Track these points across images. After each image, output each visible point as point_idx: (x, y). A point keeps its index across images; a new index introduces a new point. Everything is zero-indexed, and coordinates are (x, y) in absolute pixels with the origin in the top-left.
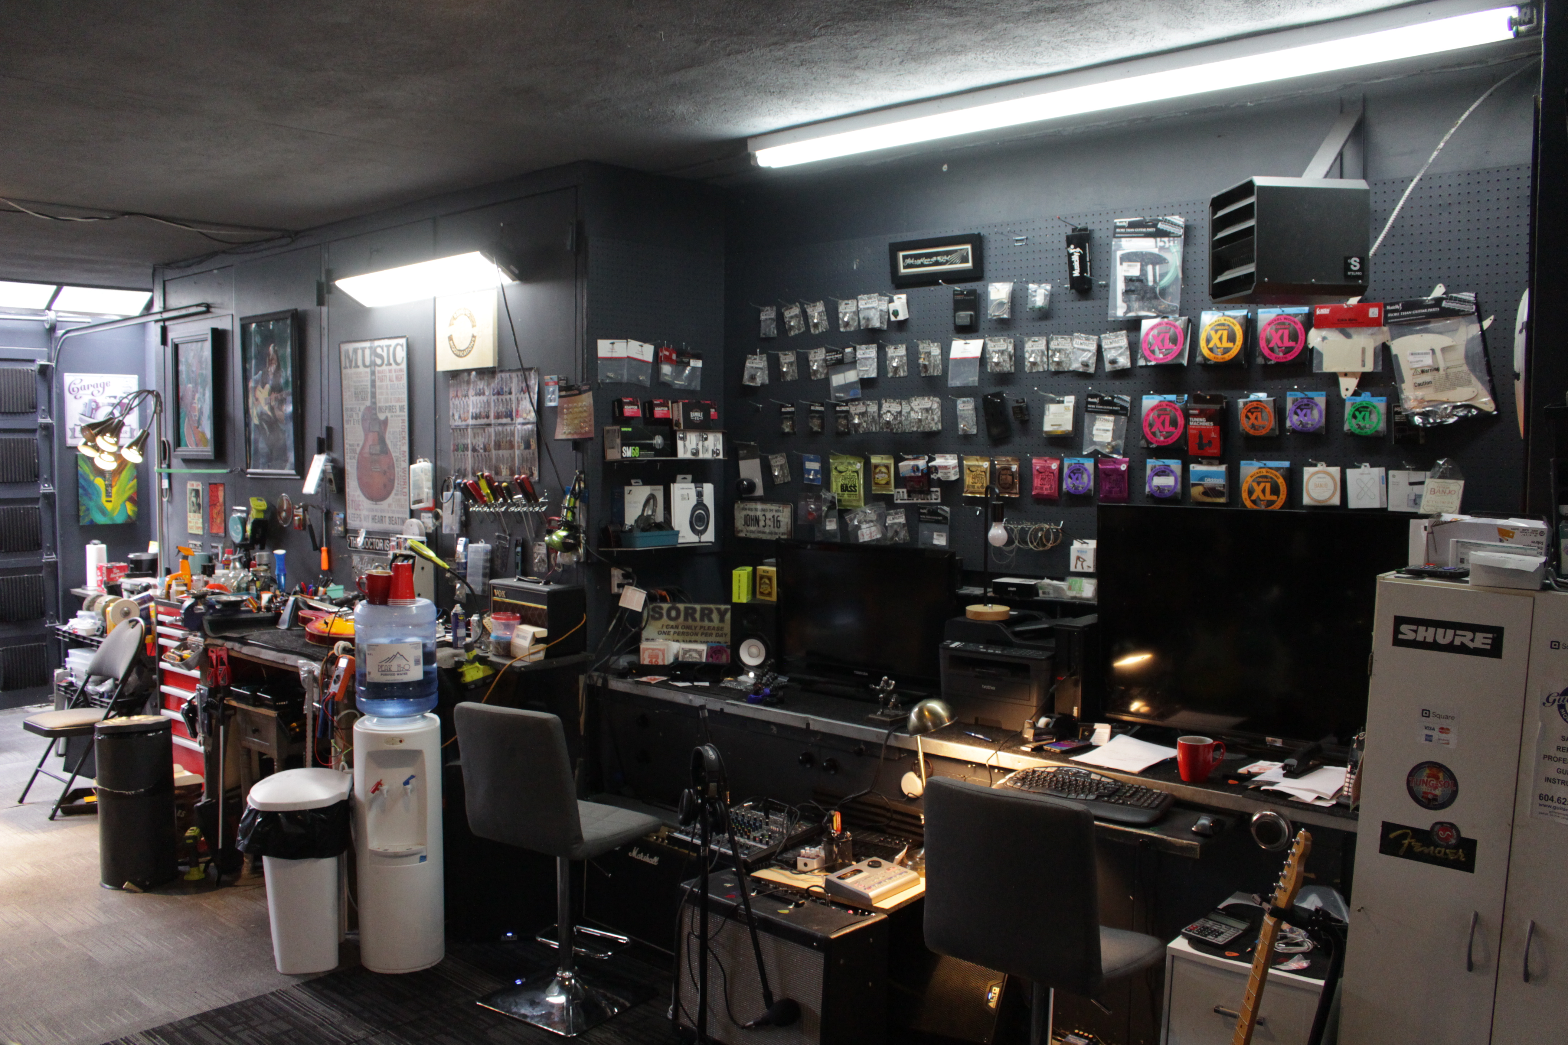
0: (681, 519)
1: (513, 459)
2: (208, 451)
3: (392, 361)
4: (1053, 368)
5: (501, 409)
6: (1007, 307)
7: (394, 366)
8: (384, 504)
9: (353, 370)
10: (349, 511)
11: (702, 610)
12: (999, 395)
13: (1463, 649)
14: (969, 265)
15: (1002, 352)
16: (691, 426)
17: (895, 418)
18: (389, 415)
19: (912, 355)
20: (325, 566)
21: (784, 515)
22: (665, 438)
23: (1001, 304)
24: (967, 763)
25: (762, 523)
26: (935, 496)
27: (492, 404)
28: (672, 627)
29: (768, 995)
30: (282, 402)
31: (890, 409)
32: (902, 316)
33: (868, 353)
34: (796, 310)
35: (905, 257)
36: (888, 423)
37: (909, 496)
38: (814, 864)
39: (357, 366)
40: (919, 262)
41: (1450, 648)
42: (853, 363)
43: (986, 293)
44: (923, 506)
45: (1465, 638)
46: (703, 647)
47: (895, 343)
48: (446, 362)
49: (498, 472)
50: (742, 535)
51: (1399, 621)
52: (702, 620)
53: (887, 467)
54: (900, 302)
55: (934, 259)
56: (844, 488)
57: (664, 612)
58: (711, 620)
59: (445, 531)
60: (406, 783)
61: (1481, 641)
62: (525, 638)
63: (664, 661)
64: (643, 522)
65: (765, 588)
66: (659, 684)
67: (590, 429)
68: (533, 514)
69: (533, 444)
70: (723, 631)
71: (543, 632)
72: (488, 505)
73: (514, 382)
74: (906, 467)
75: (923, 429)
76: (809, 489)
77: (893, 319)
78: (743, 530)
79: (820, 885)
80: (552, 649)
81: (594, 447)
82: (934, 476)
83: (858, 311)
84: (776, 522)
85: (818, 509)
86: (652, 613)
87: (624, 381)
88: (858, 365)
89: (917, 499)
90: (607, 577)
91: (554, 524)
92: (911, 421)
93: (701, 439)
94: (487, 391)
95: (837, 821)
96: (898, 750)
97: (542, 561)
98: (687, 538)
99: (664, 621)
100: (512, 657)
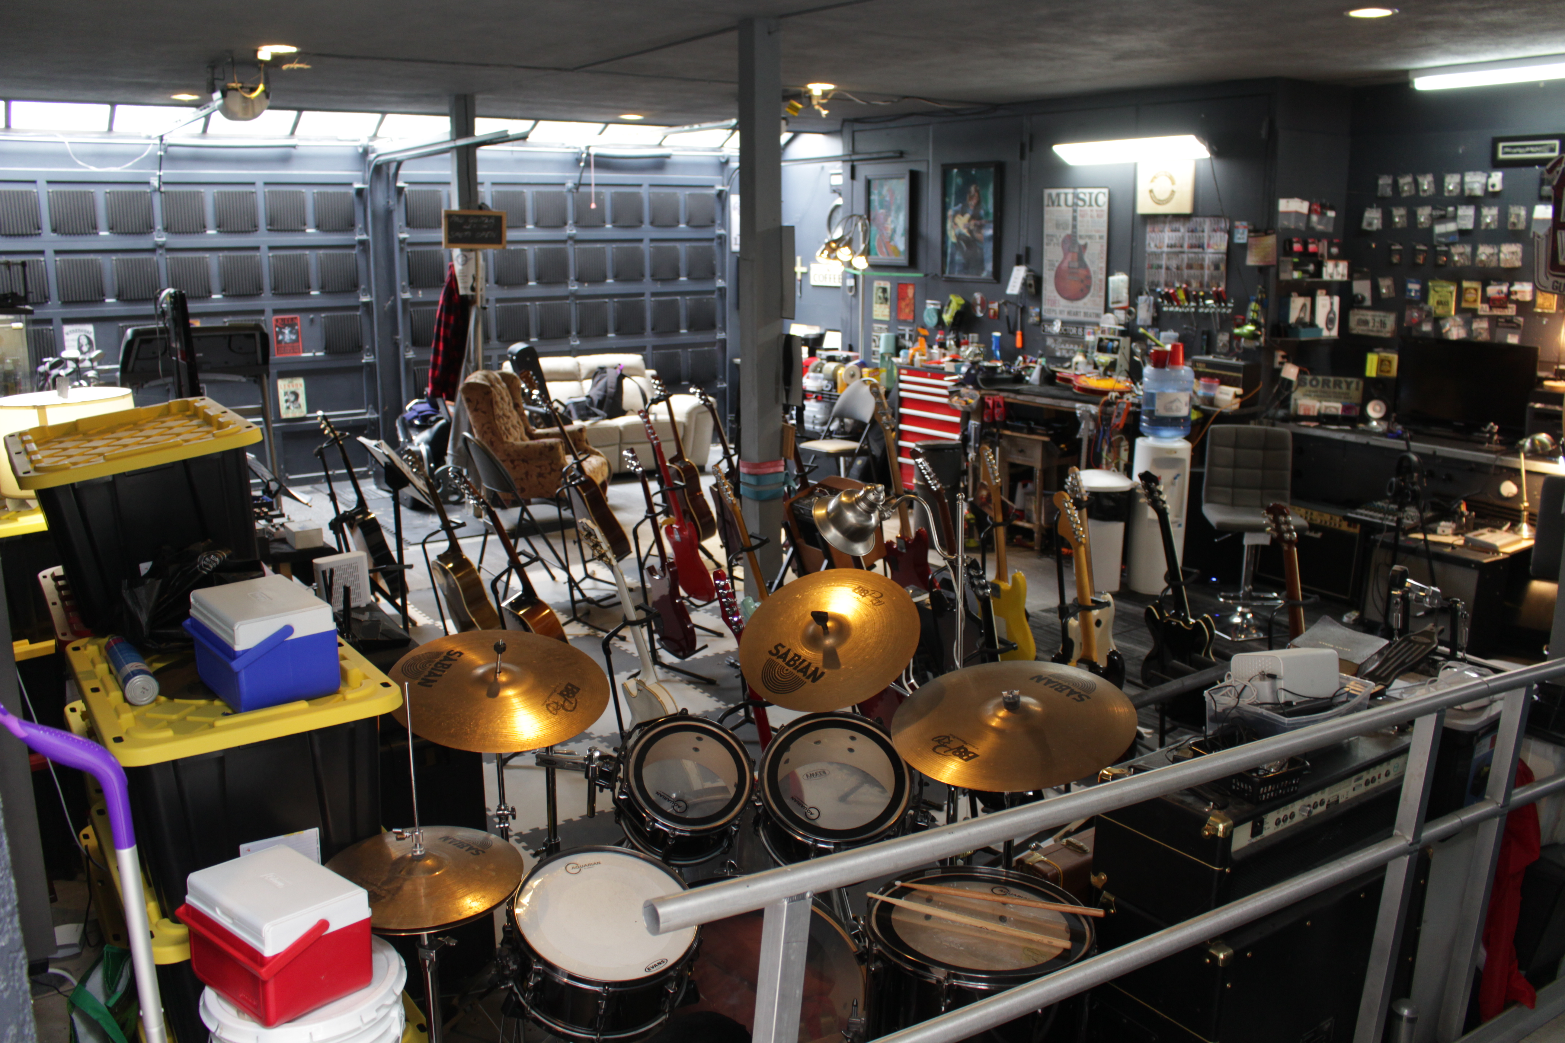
0: (1321, 320)
1: (1202, 276)
2: (903, 260)
3: (1093, 203)
5: (1194, 242)
7: (1095, 207)
8: (1080, 303)
9: (1055, 208)
10: (1045, 307)
11: (1335, 381)
14: (1556, 155)
16: (1331, 257)
17: (1488, 257)
18: (1088, 241)
19: (1503, 216)
20: (1019, 344)
21: (1390, 320)
22: (1315, 265)
25: (1371, 324)
26: (1511, 310)
27: (1186, 239)
28: (1313, 391)
30: (980, 227)
31: (1484, 252)
32: (1498, 188)
33: (1466, 212)
34: (1408, 179)
35: (1503, 147)
36: (1482, 261)
37: (1490, 310)
38: (1449, 531)
39: (1059, 205)
40: (1514, 150)
42: (1454, 218)
44: (1500, 317)
46: (1339, 406)
47: (1490, 206)
48: (1145, 206)
49: (1188, 284)
50: (1354, 332)
52: (1334, 386)
53: (1476, 290)
54: (1496, 178)
55: (1527, 149)
56: (1439, 303)
57: (1308, 382)
58: (1340, 387)
59: (1139, 322)
60: (1175, 478)
62: (1227, 394)
63: (1314, 413)
64: (1300, 321)
65: (1385, 368)
66: (1315, 427)
67: (1272, 259)
68: (1220, 314)
69: (1223, 267)
70: (1356, 395)
71: (1239, 391)
72: (1180, 307)
73: (1207, 224)
74: (1493, 290)
75: (1508, 265)
76: (1412, 303)
77: (1490, 189)
78: (1356, 328)
79: (1459, 541)
80: (1245, 401)
81: (1272, 271)
82: (1513, 297)
83: (1462, 183)
84: (1383, 324)
85: (1420, 316)
86: (1301, 382)
87: (1292, 227)
88: (1458, 220)
89: (1497, 312)
90: (1272, 357)
91: (1239, 321)
92: (1499, 260)
93: (1336, 266)
94: (1182, 230)
95: (1463, 508)
96: (1501, 468)
97: (1224, 345)
98: (1325, 333)
99: (1308, 387)
100: (1217, 407)
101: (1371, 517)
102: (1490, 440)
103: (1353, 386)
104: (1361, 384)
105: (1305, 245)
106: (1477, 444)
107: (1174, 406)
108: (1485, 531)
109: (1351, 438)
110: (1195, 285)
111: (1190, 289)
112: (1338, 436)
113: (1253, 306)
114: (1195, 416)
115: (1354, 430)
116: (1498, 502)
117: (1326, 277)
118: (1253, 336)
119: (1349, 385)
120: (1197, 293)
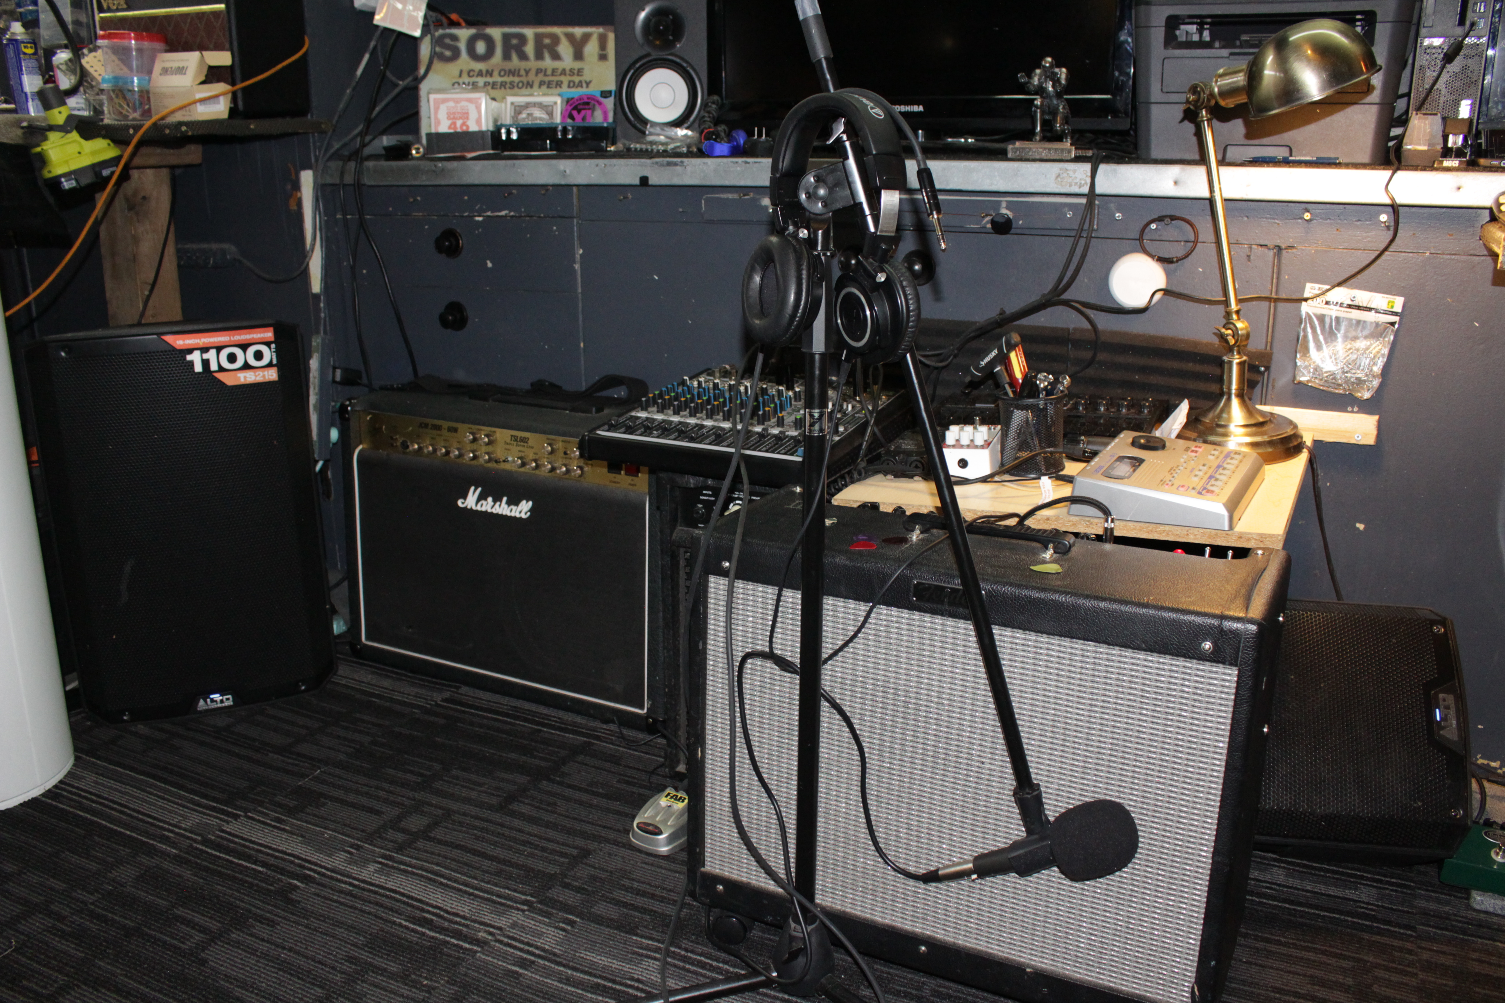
11: (538, 38)
28: (480, 74)
29: (1028, 795)
38: (990, 462)
46: (554, 100)
52: (539, 56)
57: (462, 46)
58: (556, 56)
63: (481, 126)
66: (481, 160)
70: (600, 68)
71: (223, 58)
80: (245, 90)
86: (440, 41)
95: (1017, 366)
100: (152, 113)
101: (682, 432)
103: (591, 48)
115: (605, 155)
119: (578, 43)
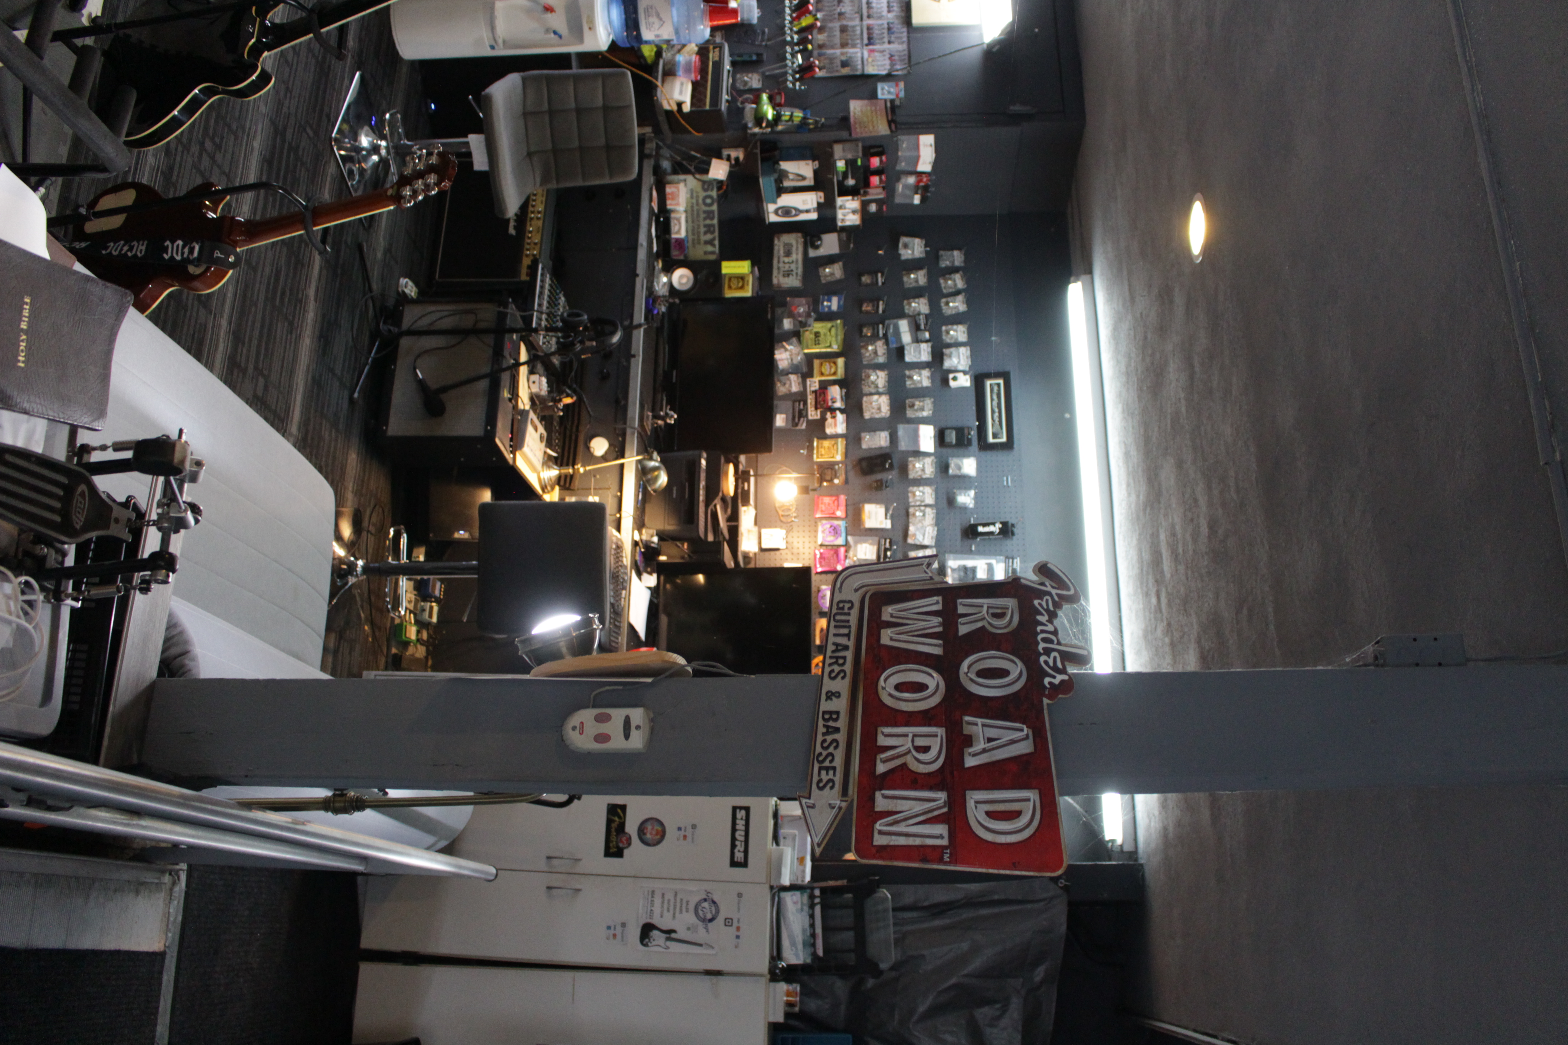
0: (786, 200)
1: (832, 47)
4: (911, 510)
5: (876, 32)
6: (957, 472)
11: (713, 226)
12: (891, 466)
13: (733, 846)
14: (991, 440)
15: (923, 470)
16: (865, 205)
17: (873, 383)
19: (922, 393)
21: (793, 282)
22: (853, 187)
23: (959, 468)
24: (621, 490)
25: (786, 260)
26: (813, 414)
27: (880, 22)
28: (697, 201)
29: (445, 389)
31: (880, 378)
32: (953, 384)
33: (924, 353)
34: (960, 284)
35: (999, 385)
36: (869, 377)
37: (813, 392)
38: (535, 389)
40: (995, 397)
41: (733, 839)
42: (917, 340)
43: (968, 456)
44: (805, 403)
45: (740, 847)
46: (683, 234)
47: (932, 378)
49: (821, 30)
50: (776, 242)
51: (747, 809)
52: (705, 226)
53: (835, 374)
54: (964, 381)
55: (996, 410)
56: (817, 334)
57: (709, 193)
58: (705, 233)
60: (555, 33)
61: (739, 856)
62: (681, 92)
63: (670, 205)
64: (783, 175)
65: (734, 284)
66: (651, 209)
67: (858, 132)
68: (786, 73)
69: (845, 71)
70: (698, 253)
71: (687, 108)
72: (791, 23)
73: (899, 47)
74: (835, 392)
75: (864, 405)
76: (815, 304)
77: (951, 376)
78: (780, 243)
79: (524, 403)
80: (674, 117)
81: (844, 134)
82: (828, 415)
83: (958, 345)
84: (787, 274)
85: (800, 315)
86: (707, 185)
87: (900, 154)
88: (915, 345)
89: (810, 399)
90: (735, 146)
91: (778, 99)
92: (871, 394)
93: (854, 212)
94: (890, 15)
95: (568, 400)
96: (624, 435)
97: (746, 83)
98: (771, 207)
99: (702, 194)
100: (663, 82)
101: (541, 293)
102: (656, 417)
103: (709, 248)
104: (712, 257)
105: (878, 172)
106: (652, 404)
107: (653, 19)
108: (541, 429)
109: (642, 254)
110: (821, 38)
111: (815, 31)
112: (642, 239)
113: (798, 115)
114: (648, 52)
115: (652, 257)
116: (582, 438)
117: (840, 201)
118: (759, 119)
119: (710, 242)
120: (811, 42)
